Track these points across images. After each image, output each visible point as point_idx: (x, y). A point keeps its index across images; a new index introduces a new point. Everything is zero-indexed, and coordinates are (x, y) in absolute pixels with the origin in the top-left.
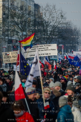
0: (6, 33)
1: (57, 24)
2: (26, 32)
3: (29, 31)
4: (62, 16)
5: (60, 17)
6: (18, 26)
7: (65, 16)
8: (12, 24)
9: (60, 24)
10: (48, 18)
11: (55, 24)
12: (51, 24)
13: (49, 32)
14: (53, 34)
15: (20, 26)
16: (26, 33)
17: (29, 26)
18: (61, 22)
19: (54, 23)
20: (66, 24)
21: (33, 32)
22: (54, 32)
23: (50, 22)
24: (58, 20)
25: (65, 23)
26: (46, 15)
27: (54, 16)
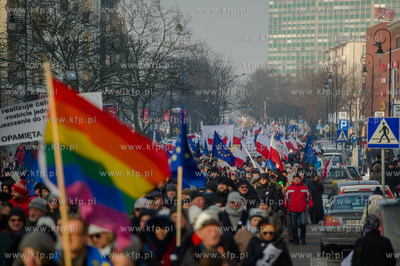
0: (19, 75)
1: (166, 50)
2: (76, 71)
3: (85, 69)
4: (179, 27)
5: (173, 30)
6: (54, 56)
7: (187, 28)
8: (35, 49)
9: (175, 49)
10: (140, 31)
11: (161, 51)
12: (148, 50)
13: (141, 73)
14: (156, 78)
15: (58, 55)
16: (77, 74)
17: (85, 55)
18: (177, 45)
19: (156, 48)
20: (193, 48)
21: (95, 73)
22: (156, 73)
23: (144, 42)
24: (167, 39)
25: (187, 48)
26: (135, 24)
27: (156, 26)
